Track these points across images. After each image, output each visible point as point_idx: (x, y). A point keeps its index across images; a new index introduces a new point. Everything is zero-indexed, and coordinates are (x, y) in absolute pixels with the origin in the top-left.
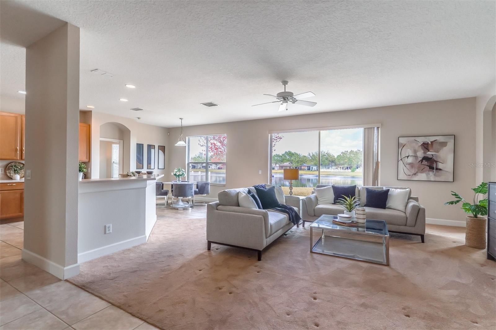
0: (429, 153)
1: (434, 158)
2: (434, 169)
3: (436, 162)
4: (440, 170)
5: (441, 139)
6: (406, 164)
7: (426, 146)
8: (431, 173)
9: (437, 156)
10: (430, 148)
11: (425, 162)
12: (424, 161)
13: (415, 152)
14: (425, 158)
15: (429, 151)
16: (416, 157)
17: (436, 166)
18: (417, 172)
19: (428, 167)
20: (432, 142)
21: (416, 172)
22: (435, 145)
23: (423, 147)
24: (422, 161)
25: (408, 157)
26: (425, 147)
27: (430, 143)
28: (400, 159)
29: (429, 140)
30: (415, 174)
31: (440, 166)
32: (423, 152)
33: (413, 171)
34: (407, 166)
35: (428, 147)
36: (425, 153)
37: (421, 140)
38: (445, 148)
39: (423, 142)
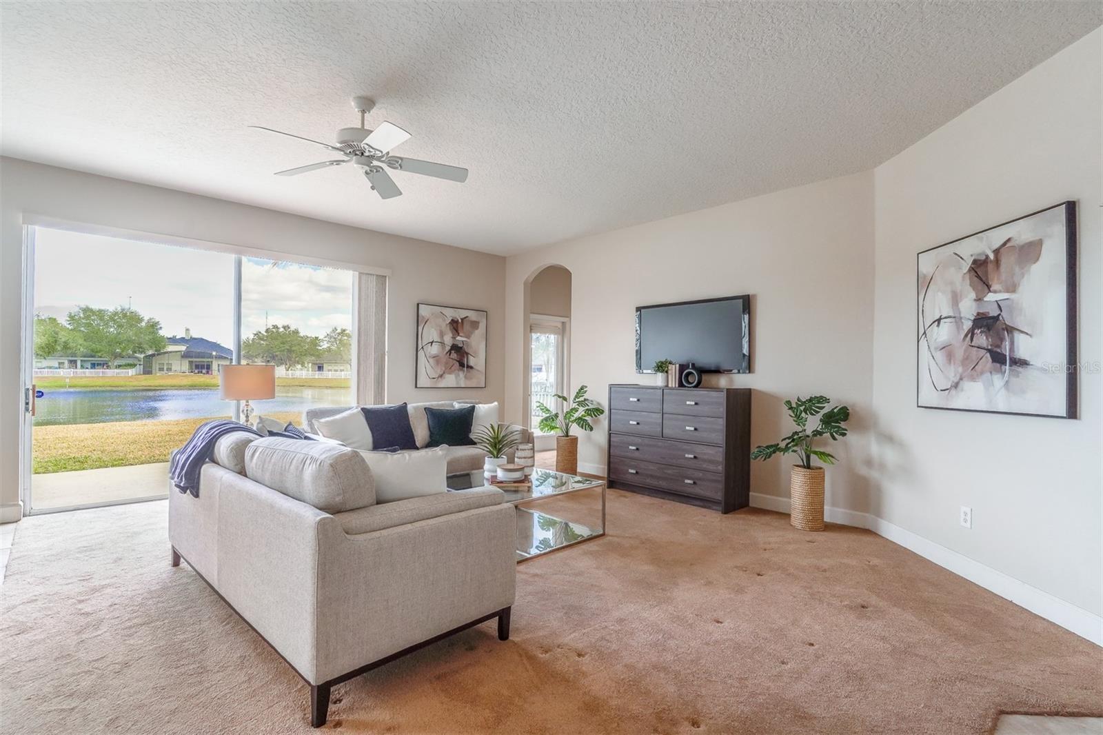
0: (459, 338)
1: (465, 347)
2: (464, 367)
3: (467, 354)
4: (471, 367)
5: (472, 315)
6: (430, 357)
7: (455, 325)
8: (461, 375)
9: (468, 344)
10: (460, 329)
11: (454, 355)
12: (453, 352)
13: (442, 334)
14: (456, 348)
15: (458, 335)
16: (442, 343)
17: (467, 362)
18: (444, 373)
19: (458, 363)
20: (462, 319)
21: (442, 372)
22: (467, 326)
23: (452, 328)
24: (450, 351)
25: (432, 343)
26: (454, 328)
27: (460, 321)
28: (420, 347)
29: (460, 314)
30: (441, 376)
31: (472, 361)
32: (451, 335)
33: (439, 372)
34: (431, 360)
35: (457, 326)
36: (454, 338)
37: (450, 314)
38: (477, 332)
39: (451, 318)
